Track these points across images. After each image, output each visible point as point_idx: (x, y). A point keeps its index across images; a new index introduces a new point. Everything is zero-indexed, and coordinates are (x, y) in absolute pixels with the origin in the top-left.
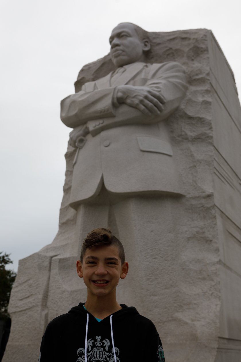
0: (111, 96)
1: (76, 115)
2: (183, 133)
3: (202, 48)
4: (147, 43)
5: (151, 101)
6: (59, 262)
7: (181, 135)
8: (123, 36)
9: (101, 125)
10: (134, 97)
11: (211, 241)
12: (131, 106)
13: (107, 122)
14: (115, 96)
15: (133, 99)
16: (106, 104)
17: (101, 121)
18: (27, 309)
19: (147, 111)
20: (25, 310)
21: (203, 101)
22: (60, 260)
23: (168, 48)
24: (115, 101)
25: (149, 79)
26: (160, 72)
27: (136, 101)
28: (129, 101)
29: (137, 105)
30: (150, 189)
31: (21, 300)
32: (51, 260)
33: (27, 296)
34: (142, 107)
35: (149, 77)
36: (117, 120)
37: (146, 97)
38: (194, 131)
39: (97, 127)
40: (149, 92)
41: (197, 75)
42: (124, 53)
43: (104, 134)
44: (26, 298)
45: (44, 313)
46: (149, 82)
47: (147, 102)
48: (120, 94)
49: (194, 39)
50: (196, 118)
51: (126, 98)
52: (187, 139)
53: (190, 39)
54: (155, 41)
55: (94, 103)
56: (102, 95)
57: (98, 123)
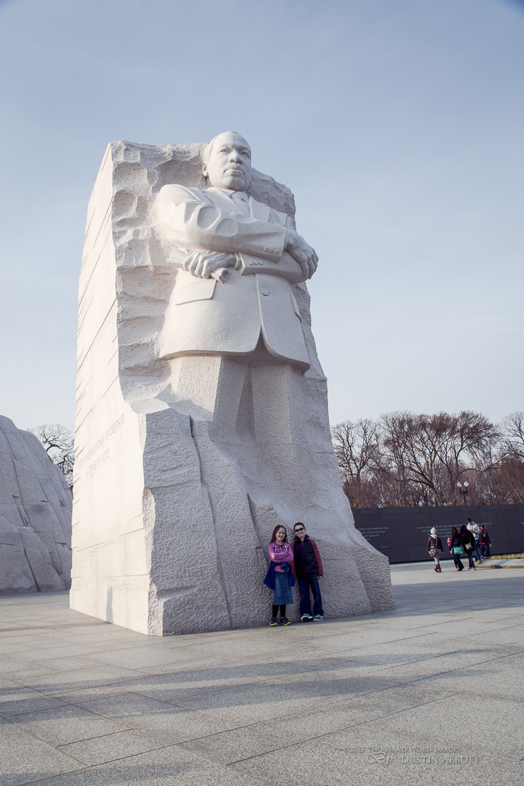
0: (284, 237)
9: (259, 266)
12: (296, 259)
13: (267, 265)
15: (301, 253)
18: (177, 484)
20: (174, 485)
24: (286, 245)
33: (172, 466)
36: (277, 267)
39: (255, 266)
42: (243, 175)
44: (172, 469)
53: (281, 192)
55: (260, 236)
56: (272, 231)
57: (256, 262)
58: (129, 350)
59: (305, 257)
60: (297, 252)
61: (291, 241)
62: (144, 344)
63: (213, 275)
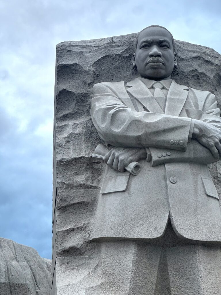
9: (167, 157)
10: (209, 138)
13: (175, 155)
14: (192, 131)
15: (209, 140)
16: (180, 137)
23: (193, 68)
24: (191, 136)
25: (202, 112)
26: (207, 104)
34: (216, 150)
35: (200, 109)
37: (220, 140)
47: (220, 145)
49: (216, 65)
55: (165, 131)
56: (177, 125)
57: (164, 154)
58: (66, 234)
59: (212, 143)
60: (204, 140)
61: (197, 131)
62: (78, 228)
63: (127, 168)
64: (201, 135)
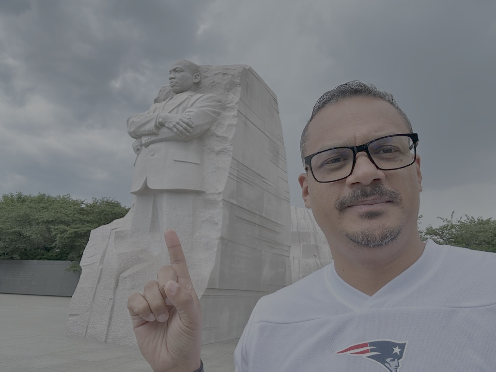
0: (155, 120)
1: (134, 131)
2: (211, 147)
3: (236, 82)
4: (197, 77)
5: (181, 126)
6: (116, 233)
7: (210, 149)
8: (177, 71)
9: (149, 140)
10: (170, 122)
11: (217, 223)
12: (168, 128)
13: (153, 138)
14: (157, 121)
15: (169, 124)
16: (151, 126)
17: (150, 138)
18: (91, 264)
19: (179, 133)
20: (90, 265)
21: (229, 124)
22: (116, 232)
23: (212, 81)
24: (158, 124)
25: (188, 108)
26: (198, 102)
27: (171, 126)
28: (166, 125)
29: (172, 128)
30: (175, 188)
31: (89, 258)
32: (111, 231)
33: (92, 255)
34: (175, 130)
35: (189, 106)
36: (159, 137)
37: (178, 123)
38: (219, 146)
39: (147, 141)
40: (181, 119)
41: (229, 103)
42: (177, 84)
43: (151, 146)
44: (92, 256)
45: (100, 267)
46: (188, 110)
47: (178, 126)
48: (161, 120)
49: (231, 74)
50: (222, 136)
51: (165, 123)
52: (214, 151)
53: (229, 75)
54: (205, 74)
56: (150, 119)
57: (147, 139)
64: (164, 122)
